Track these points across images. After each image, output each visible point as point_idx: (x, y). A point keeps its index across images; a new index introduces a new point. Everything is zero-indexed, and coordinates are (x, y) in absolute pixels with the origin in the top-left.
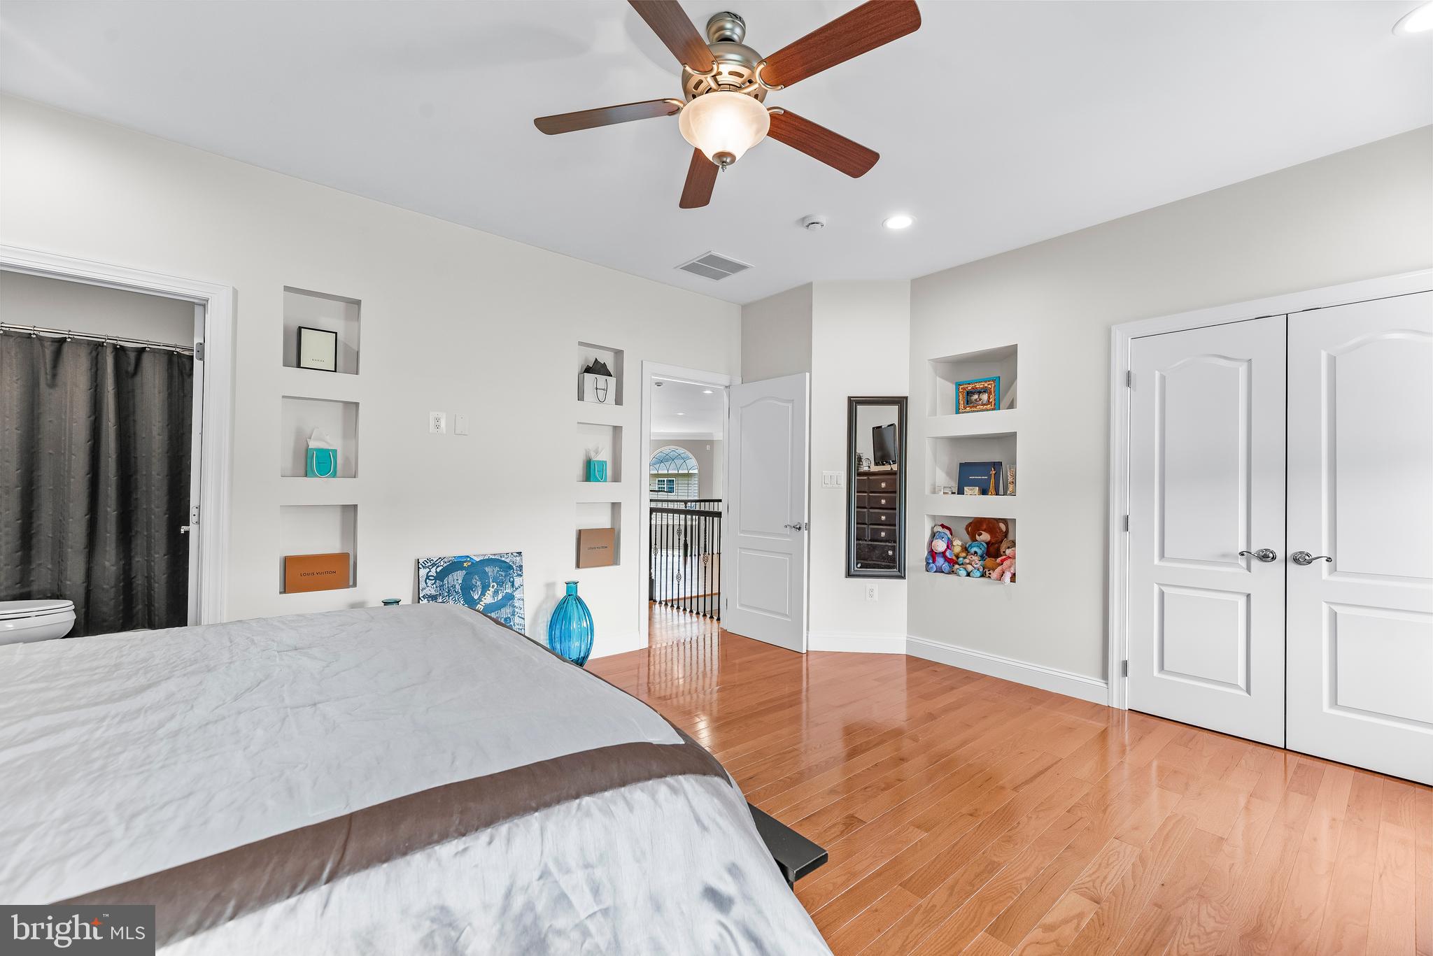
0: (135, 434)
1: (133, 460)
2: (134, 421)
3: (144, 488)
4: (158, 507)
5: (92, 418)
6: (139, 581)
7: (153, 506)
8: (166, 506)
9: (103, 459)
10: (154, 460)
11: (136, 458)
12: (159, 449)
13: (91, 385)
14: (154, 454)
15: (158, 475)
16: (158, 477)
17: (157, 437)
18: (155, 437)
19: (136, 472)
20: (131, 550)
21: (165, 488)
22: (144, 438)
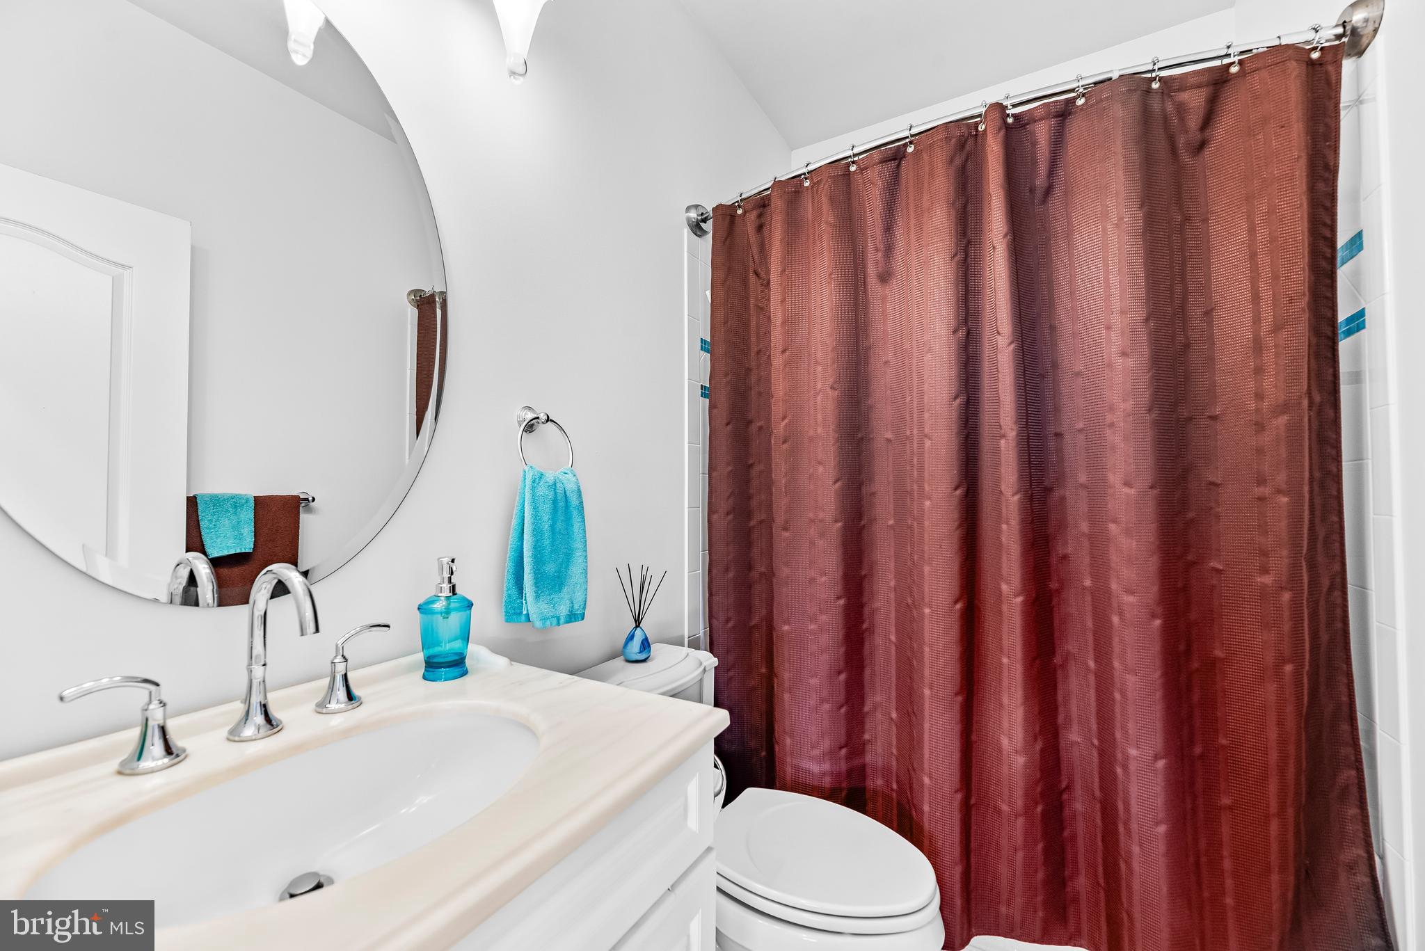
0: (1055, 365)
1: (1052, 444)
2: (1053, 328)
3: (1084, 527)
4: (1130, 592)
5: (962, 333)
6: (1080, 805)
7: (1114, 586)
8: (1155, 589)
9: (986, 443)
10: (1114, 438)
11: (1059, 435)
12: (1124, 401)
13: (957, 245)
14: (1109, 418)
15: (1127, 484)
16: (1126, 490)
17: (1119, 362)
18: (1110, 365)
19: (1061, 479)
20: (1056, 708)
21: (1149, 532)
22: (1078, 374)
